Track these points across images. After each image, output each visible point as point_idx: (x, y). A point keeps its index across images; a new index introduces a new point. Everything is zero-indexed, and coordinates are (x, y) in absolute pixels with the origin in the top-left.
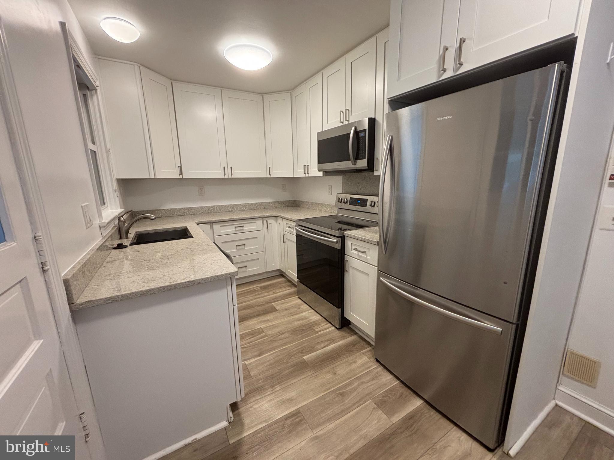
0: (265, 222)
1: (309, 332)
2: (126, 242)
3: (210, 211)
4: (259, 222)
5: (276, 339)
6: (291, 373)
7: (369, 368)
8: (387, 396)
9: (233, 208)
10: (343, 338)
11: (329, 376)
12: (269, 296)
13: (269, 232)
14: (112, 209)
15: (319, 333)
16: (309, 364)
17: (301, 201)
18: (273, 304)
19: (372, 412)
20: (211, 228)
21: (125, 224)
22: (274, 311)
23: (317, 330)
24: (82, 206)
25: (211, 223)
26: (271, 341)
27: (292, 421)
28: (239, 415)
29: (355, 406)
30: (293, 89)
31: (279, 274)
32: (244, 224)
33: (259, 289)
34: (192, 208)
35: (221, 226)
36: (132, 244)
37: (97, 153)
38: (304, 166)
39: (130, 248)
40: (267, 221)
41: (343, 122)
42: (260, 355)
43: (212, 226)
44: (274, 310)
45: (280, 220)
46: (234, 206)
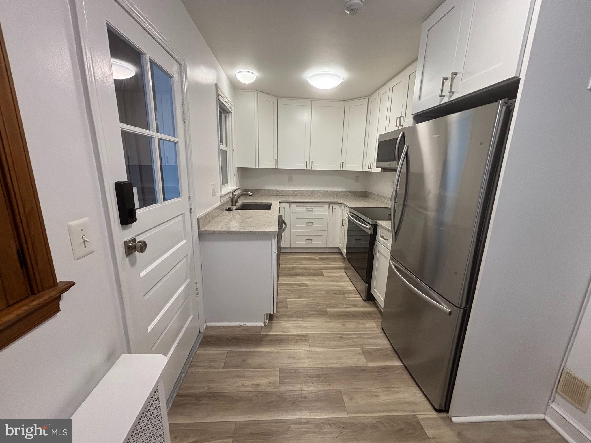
0: (331, 207)
1: (340, 295)
2: (234, 208)
3: (294, 194)
4: (327, 206)
5: (314, 293)
6: (313, 314)
7: (372, 331)
8: (375, 351)
9: (311, 193)
10: (365, 307)
11: (338, 325)
12: (322, 265)
13: (333, 215)
14: (231, 186)
15: (347, 299)
16: (328, 314)
17: (370, 193)
18: (323, 271)
19: (357, 354)
20: (290, 206)
21: (235, 196)
22: (322, 276)
23: (346, 296)
24: (212, 184)
25: (291, 203)
26: (310, 292)
27: (301, 338)
28: (272, 323)
29: (347, 347)
30: (371, 95)
31: (338, 252)
32: (314, 206)
33: (318, 259)
34: (282, 191)
35: (297, 206)
36: (236, 209)
37: (227, 152)
38: (369, 162)
39: (235, 211)
40: (332, 206)
41: (398, 127)
42: (299, 298)
43: (290, 205)
44: (322, 274)
45: (343, 207)
46: (312, 192)
